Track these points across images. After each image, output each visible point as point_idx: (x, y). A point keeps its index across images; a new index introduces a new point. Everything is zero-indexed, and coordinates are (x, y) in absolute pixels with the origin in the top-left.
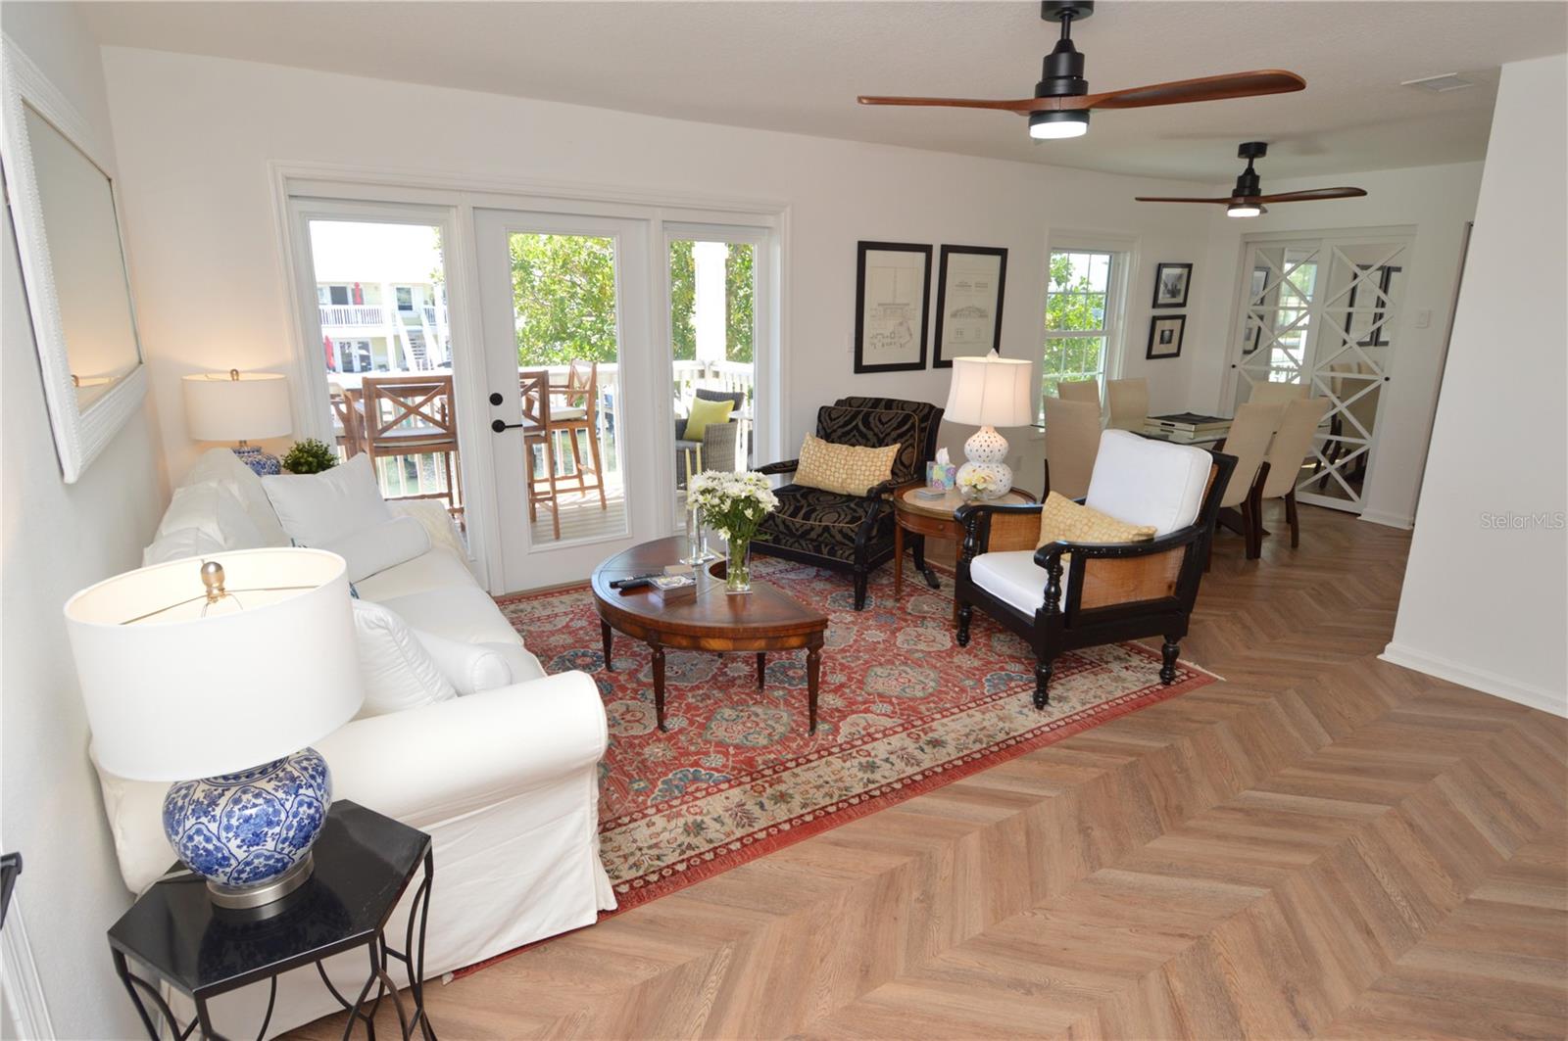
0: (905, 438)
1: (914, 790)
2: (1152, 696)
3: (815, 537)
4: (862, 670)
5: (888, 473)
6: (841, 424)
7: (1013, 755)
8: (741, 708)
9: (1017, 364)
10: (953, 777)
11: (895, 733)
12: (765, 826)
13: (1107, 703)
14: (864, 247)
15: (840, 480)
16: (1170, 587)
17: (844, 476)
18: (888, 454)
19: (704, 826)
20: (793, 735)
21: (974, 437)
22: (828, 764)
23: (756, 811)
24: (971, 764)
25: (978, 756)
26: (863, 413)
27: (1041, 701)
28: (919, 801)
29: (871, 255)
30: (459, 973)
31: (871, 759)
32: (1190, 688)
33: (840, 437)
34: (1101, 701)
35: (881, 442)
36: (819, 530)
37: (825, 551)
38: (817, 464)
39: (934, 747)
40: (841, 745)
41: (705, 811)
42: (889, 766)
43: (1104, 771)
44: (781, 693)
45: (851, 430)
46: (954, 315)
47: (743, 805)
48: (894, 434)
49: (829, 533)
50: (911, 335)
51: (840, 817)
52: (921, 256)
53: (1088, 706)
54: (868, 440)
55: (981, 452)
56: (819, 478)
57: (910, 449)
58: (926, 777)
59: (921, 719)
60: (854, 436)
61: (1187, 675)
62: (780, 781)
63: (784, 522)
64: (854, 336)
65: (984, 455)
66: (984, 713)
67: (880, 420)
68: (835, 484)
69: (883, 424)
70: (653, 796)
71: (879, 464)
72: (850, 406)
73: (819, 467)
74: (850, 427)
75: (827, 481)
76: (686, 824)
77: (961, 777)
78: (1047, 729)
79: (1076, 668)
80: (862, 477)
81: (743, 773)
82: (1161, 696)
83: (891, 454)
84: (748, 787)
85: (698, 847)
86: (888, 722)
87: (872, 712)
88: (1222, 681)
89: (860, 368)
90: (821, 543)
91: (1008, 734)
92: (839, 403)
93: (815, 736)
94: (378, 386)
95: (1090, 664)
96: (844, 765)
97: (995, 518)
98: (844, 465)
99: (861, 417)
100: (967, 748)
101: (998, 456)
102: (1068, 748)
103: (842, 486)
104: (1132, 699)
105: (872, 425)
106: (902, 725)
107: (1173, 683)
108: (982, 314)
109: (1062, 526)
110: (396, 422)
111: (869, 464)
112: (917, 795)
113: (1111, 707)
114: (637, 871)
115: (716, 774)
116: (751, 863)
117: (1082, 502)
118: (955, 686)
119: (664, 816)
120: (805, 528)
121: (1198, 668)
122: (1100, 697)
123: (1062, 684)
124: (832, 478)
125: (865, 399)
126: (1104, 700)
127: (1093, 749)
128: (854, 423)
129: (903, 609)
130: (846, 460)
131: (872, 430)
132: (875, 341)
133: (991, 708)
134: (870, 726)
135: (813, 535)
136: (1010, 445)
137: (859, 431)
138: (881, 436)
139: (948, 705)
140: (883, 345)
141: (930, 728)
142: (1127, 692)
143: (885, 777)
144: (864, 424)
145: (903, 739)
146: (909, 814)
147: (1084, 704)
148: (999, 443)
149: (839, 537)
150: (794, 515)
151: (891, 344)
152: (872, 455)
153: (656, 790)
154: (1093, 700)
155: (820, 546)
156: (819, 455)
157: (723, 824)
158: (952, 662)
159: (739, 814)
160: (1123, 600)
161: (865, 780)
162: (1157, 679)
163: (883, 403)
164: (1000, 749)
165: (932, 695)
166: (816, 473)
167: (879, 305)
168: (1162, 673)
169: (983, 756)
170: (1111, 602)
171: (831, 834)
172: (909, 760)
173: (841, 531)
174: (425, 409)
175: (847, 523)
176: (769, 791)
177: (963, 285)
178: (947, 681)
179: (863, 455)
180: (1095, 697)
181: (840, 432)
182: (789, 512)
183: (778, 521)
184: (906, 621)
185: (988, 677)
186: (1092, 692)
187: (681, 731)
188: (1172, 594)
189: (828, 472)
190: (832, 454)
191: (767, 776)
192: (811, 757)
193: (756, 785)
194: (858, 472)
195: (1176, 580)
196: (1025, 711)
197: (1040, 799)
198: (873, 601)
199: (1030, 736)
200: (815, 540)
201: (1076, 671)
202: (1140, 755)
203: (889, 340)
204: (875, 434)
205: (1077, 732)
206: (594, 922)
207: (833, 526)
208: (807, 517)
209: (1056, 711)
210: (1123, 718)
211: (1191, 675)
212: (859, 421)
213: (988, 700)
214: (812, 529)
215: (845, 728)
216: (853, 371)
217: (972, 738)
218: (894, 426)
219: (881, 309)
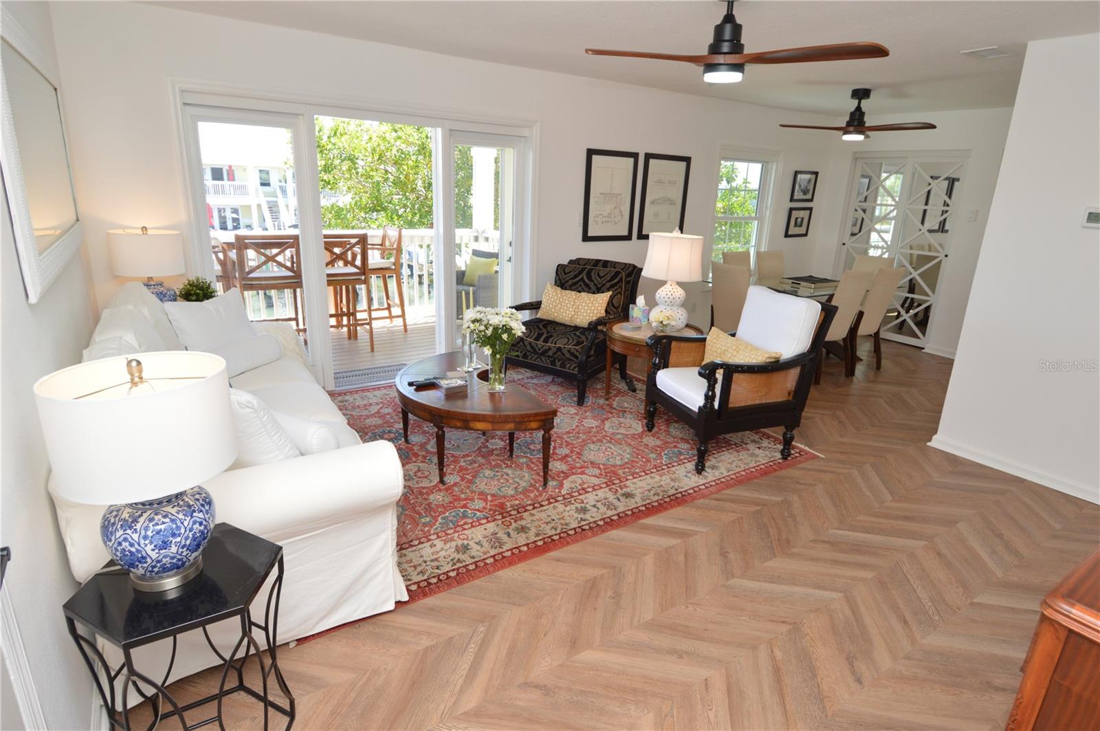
0: (615, 288)
1: (611, 526)
2: (775, 467)
3: (551, 354)
4: (581, 446)
5: (603, 311)
6: (571, 276)
7: (679, 504)
8: (497, 470)
9: (692, 239)
10: (639, 518)
11: (601, 488)
12: (511, 548)
13: (744, 471)
14: (591, 153)
15: (570, 316)
16: (789, 394)
17: (573, 313)
18: (602, 299)
19: (469, 547)
20: (532, 489)
21: (663, 288)
22: (555, 508)
23: (505, 538)
24: (651, 510)
25: (656, 504)
26: (587, 270)
27: (700, 469)
28: (614, 533)
29: (596, 159)
30: (300, 641)
31: (583, 505)
32: (800, 462)
33: (571, 286)
34: (741, 470)
35: (599, 290)
36: (554, 350)
37: (558, 364)
38: (554, 304)
39: (627, 498)
40: (563, 496)
41: (470, 538)
42: (595, 510)
43: (739, 515)
44: (525, 460)
45: (579, 281)
46: (653, 203)
47: (496, 534)
48: (608, 285)
49: (561, 352)
50: (622, 216)
51: (561, 543)
52: (631, 160)
53: (732, 472)
54: (590, 288)
55: (666, 299)
56: (556, 314)
57: (619, 296)
58: (620, 517)
59: (619, 479)
60: (581, 285)
61: (799, 453)
62: (521, 518)
63: (530, 344)
64: (582, 215)
65: (668, 301)
66: (661, 476)
67: (598, 275)
68: (567, 318)
69: (600, 277)
70: (435, 527)
71: (597, 305)
72: (579, 264)
73: (555, 306)
74: (578, 279)
75: (561, 316)
76: (457, 546)
77: (644, 518)
78: (703, 487)
79: (726, 447)
80: (585, 314)
81: (497, 513)
82: (781, 467)
83: (605, 298)
84: (500, 522)
85: (464, 561)
86: (596, 481)
87: (586, 474)
88: (822, 458)
89: (586, 238)
90: (555, 358)
91: (677, 490)
92: (571, 262)
93: (547, 489)
94: (246, 241)
95: (735, 445)
96: (565, 508)
97: (674, 344)
98: (573, 305)
99: (585, 272)
100: (649, 499)
101: (678, 301)
102: (717, 500)
103: (571, 320)
104: (761, 469)
105: (593, 278)
106: (606, 483)
107: (789, 458)
108: (672, 203)
109: (719, 351)
110: (258, 267)
111: (590, 305)
112: (613, 529)
113: (746, 473)
114: (423, 576)
115: (478, 514)
116: (500, 572)
117: (733, 335)
118: (643, 458)
119: (442, 540)
120: (544, 348)
121: (807, 448)
122: (740, 467)
123: (715, 458)
124: (564, 314)
125: (589, 259)
126: (742, 469)
127: (733, 501)
128: (581, 276)
129: (610, 406)
130: (574, 302)
131: (593, 282)
132: (597, 219)
133: (666, 473)
134: (584, 483)
135: (550, 353)
136: (687, 295)
137: (584, 282)
138: (599, 286)
139: (637, 471)
140: (603, 223)
141: (625, 485)
142: (758, 463)
143: (592, 517)
144: (588, 279)
145: (606, 492)
146: (607, 541)
147: (729, 471)
148: (679, 293)
149: (568, 355)
150: (537, 339)
151: (608, 222)
152: (592, 299)
153: (437, 523)
154: (735, 468)
155: (554, 361)
156: (555, 298)
157: (482, 546)
158: (642, 442)
159: (493, 540)
160: (757, 402)
161: (579, 519)
162: (779, 455)
163: (601, 263)
164: (671, 500)
165: (627, 463)
166: (553, 310)
167: (601, 194)
168: (782, 452)
169: (659, 504)
170: (749, 403)
171: (553, 554)
172: (609, 506)
173: (569, 351)
174: (280, 258)
175: (574, 345)
176: (514, 525)
177: (660, 182)
178: (638, 454)
179: (586, 299)
180: (737, 467)
181: (570, 282)
182: (533, 338)
183: (526, 343)
184: (611, 413)
185: (666, 452)
186: (735, 464)
187: (455, 484)
188: (790, 398)
189: (562, 310)
190: (565, 298)
191: (512, 515)
192: (543, 503)
193: (506, 521)
194: (582, 311)
195: (793, 389)
196: (689, 475)
197: (696, 533)
198: (590, 400)
199: (691, 491)
200: (551, 357)
201: (725, 449)
202: (765, 505)
203: (606, 219)
204: (595, 285)
205: (723, 489)
206: (393, 609)
207: (564, 348)
208: (546, 341)
209: (710, 475)
210: (755, 481)
211: (801, 453)
212: (584, 275)
213: (665, 467)
214: (550, 349)
215: (567, 484)
216: (581, 240)
217: (652, 492)
218: (609, 279)
219: (602, 196)
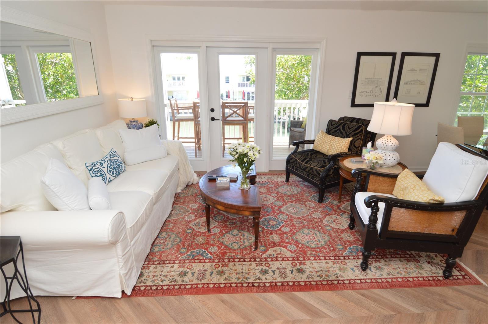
0: (357, 135)
1: (272, 289)
2: (433, 282)
3: (308, 171)
4: (299, 229)
5: (347, 150)
6: (334, 127)
7: (330, 289)
8: (241, 231)
10: (294, 290)
11: (288, 260)
12: (215, 282)
13: (402, 278)
14: (360, 55)
15: (327, 150)
16: (453, 230)
17: (328, 148)
18: (348, 141)
19: (187, 274)
20: (248, 248)
21: (381, 139)
24: (308, 287)
25: (314, 283)
26: (344, 123)
27: (364, 267)
28: (272, 296)
29: (363, 58)
30: (78, 298)
31: (267, 268)
32: (459, 284)
33: (333, 133)
34: (400, 276)
35: (347, 137)
36: (309, 169)
37: (310, 177)
38: (320, 142)
39: (299, 272)
42: (272, 274)
43: (371, 314)
45: (338, 130)
46: (406, 84)
47: (206, 271)
48: (353, 133)
49: (312, 170)
50: (381, 92)
52: (390, 58)
53: (391, 276)
54: (343, 135)
55: (382, 144)
56: (320, 148)
57: (359, 140)
58: (283, 285)
59: (304, 257)
60: (338, 132)
61: (463, 276)
63: (299, 163)
64: (352, 92)
65: (383, 147)
66: (334, 263)
67: (349, 127)
68: (325, 151)
69: (349, 129)
71: (341, 145)
72: (343, 121)
73: (321, 143)
74: (337, 129)
75: (322, 149)
77: (298, 291)
78: (359, 281)
79: (400, 255)
80: (334, 150)
82: (437, 283)
83: (347, 142)
86: (288, 254)
87: (287, 248)
88: (485, 286)
89: (353, 105)
90: (310, 173)
91: (337, 277)
92: (341, 119)
93: (256, 251)
94: (226, 105)
95: (409, 255)
97: (372, 177)
98: (329, 144)
99: (342, 125)
100: (312, 278)
101: (390, 148)
102: (363, 295)
103: (327, 152)
104: (419, 280)
105: (345, 129)
106: (293, 258)
107: (451, 278)
108: (422, 83)
110: (230, 115)
111: (338, 145)
112: (272, 292)
113: (403, 281)
115: (209, 255)
118: (332, 247)
120: (305, 167)
121: (474, 274)
122: (401, 274)
123: (385, 261)
124: (324, 149)
125: (350, 117)
126: (402, 276)
127: (375, 300)
128: (339, 127)
129: (338, 207)
130: (330, 142)
131: (345, 131)
132: (362, 94)
133: (340, 262)
134: (280, 254)
135: (307, 170)
136: (399, 142)
137: (340, 131)
138: (348, 134)
139: (321, 255)
140: (366, 96)
141: (304, 263)
142: (419, 275)
143: (266, 279)
144: (342, 128)
145: (288, 264)
146: (261, 299)
147: (389, 275)
148: (394, 142)
149: (315, 173)
150: (302, 161)
151: (370, 95)
152: (340, 141)
154: (396, 274)
155: (309, 174)
156: (321, 139)
158: (341, 235)
161: (257, 277)
162: (441, 272)
163: (355, 120)
164: (327, 284)
165: (318, 248)
166: (319, 146)
167: (366, 79)
168: (444, 272)
169: (317, 284)
172: (283, 274)
173: (316, 170)
174: (238, 112)
175: (319, 168)
176: (220, 269)
177: (413, 70)
178: (331, 243)
179: (337, 141)
180: (398, 273)
181: (333, 131)
182: (301, 160)
183: (297, 162)
184: (335, 211)
185: (352, 247)
186: (399, 270)
188: (454, 234)
189: (323, 146)
190: (326, 139)
192: (246, 260)
194: (333, 148)
195: (457, 227)
196: (355, 269)
197: (325, 316)
198: (327, 202)
199: (347, 282)
200: (308, 172)
201: (399, 256)
202: (400, 312)
203: (370, 94)
204: (346, 133)
205: (374, 288)
206: (120, 297)
207: (314, 168)
208: (306, 163)
209: (373, 273)
210: (406, 289)
211: (466, 277)
212: (341, 127)
213: (342, 258)
214: (307, 167)
215: (270, 251)
216: (350, 106)
217: (318, 274)
218: (354, 130)
219: (367, 80)
